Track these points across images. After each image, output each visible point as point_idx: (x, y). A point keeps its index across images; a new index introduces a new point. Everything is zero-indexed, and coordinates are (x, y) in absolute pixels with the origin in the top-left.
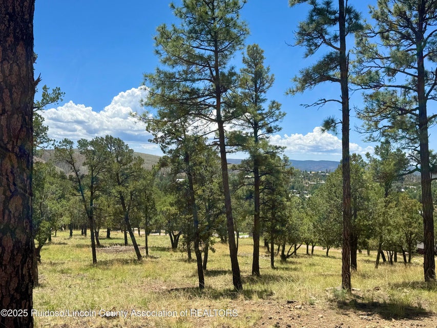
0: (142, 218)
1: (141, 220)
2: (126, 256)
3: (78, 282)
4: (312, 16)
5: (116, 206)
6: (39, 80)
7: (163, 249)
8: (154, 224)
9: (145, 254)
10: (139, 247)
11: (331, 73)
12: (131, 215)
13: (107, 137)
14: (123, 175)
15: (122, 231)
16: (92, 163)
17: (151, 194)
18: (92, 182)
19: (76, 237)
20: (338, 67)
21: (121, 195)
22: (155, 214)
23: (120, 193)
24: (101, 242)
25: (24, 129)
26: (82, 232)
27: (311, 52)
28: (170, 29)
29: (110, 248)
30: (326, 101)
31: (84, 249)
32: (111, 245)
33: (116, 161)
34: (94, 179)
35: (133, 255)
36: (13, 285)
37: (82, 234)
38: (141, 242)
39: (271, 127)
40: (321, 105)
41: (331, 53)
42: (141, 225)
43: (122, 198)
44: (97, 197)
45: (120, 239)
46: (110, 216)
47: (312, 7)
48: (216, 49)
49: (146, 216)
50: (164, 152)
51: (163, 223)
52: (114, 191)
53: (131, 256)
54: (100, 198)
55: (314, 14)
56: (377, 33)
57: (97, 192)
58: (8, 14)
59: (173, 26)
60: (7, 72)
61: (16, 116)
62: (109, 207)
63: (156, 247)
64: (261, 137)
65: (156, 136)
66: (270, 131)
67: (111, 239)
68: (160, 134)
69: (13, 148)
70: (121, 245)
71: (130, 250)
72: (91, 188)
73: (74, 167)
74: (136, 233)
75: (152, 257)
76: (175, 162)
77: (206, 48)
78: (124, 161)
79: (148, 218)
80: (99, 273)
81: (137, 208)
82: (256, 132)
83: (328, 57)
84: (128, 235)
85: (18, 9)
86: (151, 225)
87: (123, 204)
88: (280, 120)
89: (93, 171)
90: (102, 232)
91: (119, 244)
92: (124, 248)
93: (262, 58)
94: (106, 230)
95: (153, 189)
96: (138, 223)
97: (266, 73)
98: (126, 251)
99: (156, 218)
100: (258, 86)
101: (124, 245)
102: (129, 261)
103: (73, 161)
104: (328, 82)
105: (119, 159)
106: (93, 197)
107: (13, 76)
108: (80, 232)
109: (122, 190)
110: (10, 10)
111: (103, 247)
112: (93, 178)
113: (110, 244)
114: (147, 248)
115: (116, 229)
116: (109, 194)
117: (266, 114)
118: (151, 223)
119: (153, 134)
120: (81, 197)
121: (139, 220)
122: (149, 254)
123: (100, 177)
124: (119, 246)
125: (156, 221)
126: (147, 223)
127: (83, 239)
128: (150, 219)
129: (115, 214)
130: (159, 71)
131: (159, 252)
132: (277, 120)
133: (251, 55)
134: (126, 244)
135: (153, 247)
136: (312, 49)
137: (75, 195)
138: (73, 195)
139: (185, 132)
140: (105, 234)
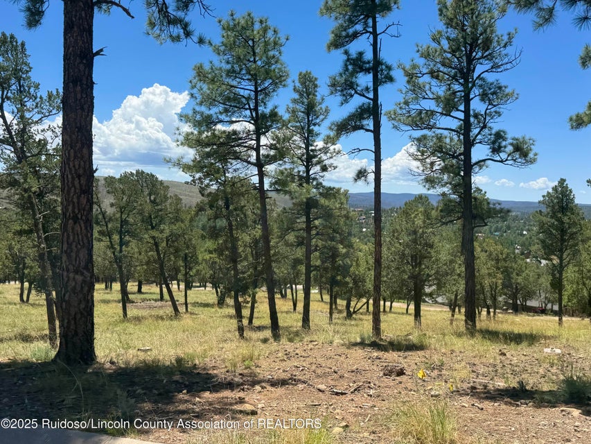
0: (182, 268)
1: (180, 271)
2: (161, 313)
3: (108, 335)
4: (346, 65)
5: (150, 254)
6: (96, 170)
7: (207, 305)
8: (195, 275)
9: (184, 310)
10: (177, 303)
11: (365, 122)
12: (168, 265)
13: (138, 172)
14: (156, 217)
15: (157, 285)
16: (122, 205)
17: (190, 240)
18: (122, 226)
19: (99, 292)
20: (372, 117)
21: (155, 240)
22: (197, 263)
23: (153, 238)
24: (131, 296)
25: (88, 204)
26: (106, 285)
27: (346, 101)
28: (207, 67)
29: (142, 303)
30: (360, 150)
31: (110, 305)
32: (143, 300)
33: (148, 201)
34: (124, 222)
35: (169, 310)
36: (82, 306)
37: (106, 287)
38: (179, 297)
39: (325, 165)
40: (356, 153)
41: (363, 104)
42: (180, 276)
43: (156, 244)
44: (127, 244)
45: (154, 293)
46: (142, 265)
47: (345, 57)
48: (256, 88)
49: (186, 266)
50: (203, 195)
51: (206, 274)
52: (146, 236)
53: (167, 312)
54: (130, 244)
55: (348, 63)
56: (424, 74)
57: (127, 238)
58: (77, 128)
59: (211, 63)
60: (77, 167)
61: (83, 196)
62: (140, 254)
63: (197, 303)
64: (313, 176)
65: (194, 177)
66: (324, 169)
67: (143, 293)
68: (198, 175)
69: (81, 217)
70: (156, 300)
71: (166, 306)
72: (120, 233)
73: (101, 209)
74: (174, 286)
75: (191, 314)
76: (213, 207)
77: (246, 88)
78: (158, 201)
79: (188, 267)
80: (131, 327)
81: (174, 256)
82: (308, 171)
83: (360, 108)
84: (165, 290)
85: (83, 124)
86: (191, 276)
87: (158, 251)
88: (334, 158)
89: (122, 213)
90: (132, 286)
91: (153, 300)
92: (159, 303)
93: (316, 86)
94: (137, 284)
95: (193, 234)
96: (177, 274)
97: (320, 104)
98: (161, 307)
99: (198, 268)
100: (310, 119)
101: (158, 300)
102: (165, 317)
103: (99, 202)
104: (362, 131)
105: (152, 198)
106: (122, 243)
107: (81, 169)
108: (103, 286)
109: (157, 236)
110: (78, 125)
111: (133, 302)
112: (122, 222)
113: (141, 299)
114: (186, 304)
115: (149, 282)
116: (141, 239)
117: (320, 150)
118: (191, 274)
119: (191, 176)
120: (109, 243)
121: (177, 270)
122: (189, 310)
123: (131, 220)
124: (153, 302)
125: (198, 271)
126: (186, 273)
127: (108, 293)
128: (191, 269)
129: (148, 263)
130: (195, 112)
131: (201, 309)
132: (331, 158)
133: (303, 83)
134: (162, 298)
135: (194, 303)
136: (346, 99)
137: (102, 240)
138: (99, 241)
139: (225, 174)
140: (136, 289)
